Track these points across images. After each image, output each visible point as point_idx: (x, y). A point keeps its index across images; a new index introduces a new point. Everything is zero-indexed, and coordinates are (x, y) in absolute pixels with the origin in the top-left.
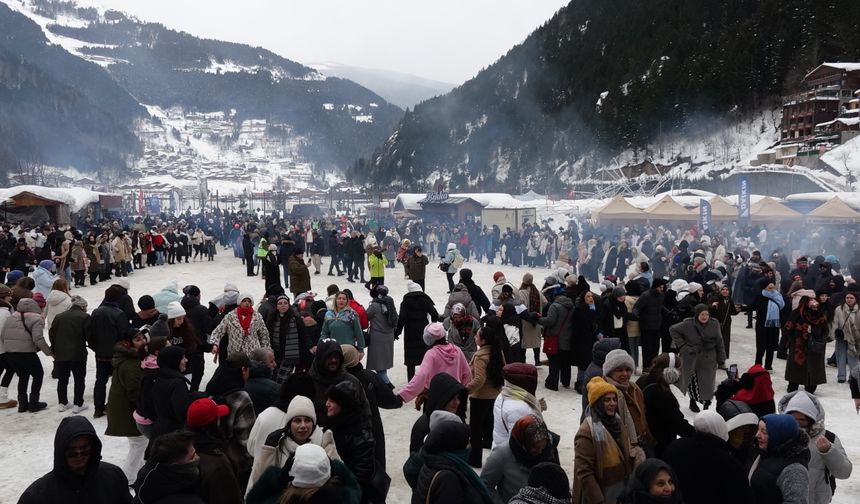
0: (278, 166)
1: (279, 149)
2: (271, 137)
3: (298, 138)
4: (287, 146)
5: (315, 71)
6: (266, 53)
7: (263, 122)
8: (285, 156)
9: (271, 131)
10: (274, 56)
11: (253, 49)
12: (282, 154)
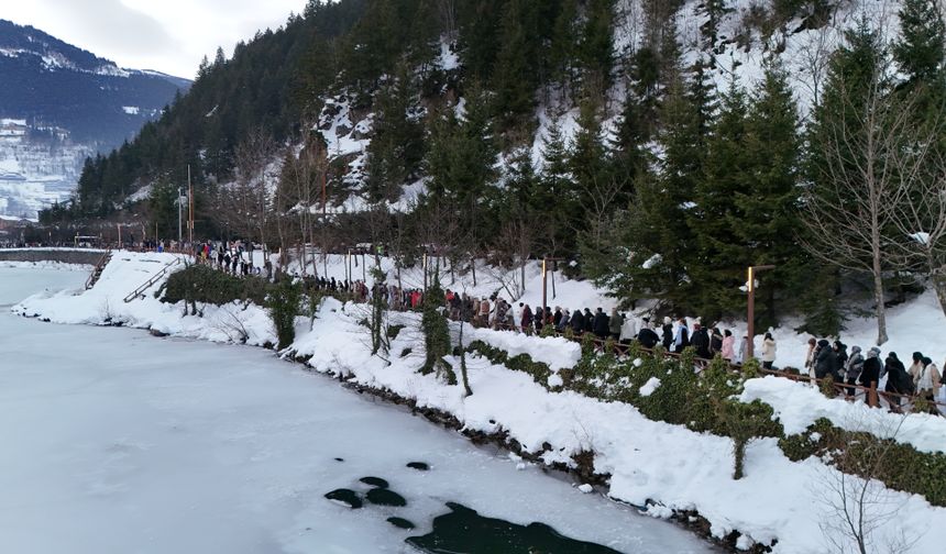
0: (41, 187)
1: (44, 161)
2: (32, 144)
3: (78, 148)
4: (58, 159)
5: (113, 64)
6: (40, 35)
7: (22, 122)
8: (54, 172)
9: (33, 136)
10: (51, 39)
11: (18, 28)
12: (49, 169)
